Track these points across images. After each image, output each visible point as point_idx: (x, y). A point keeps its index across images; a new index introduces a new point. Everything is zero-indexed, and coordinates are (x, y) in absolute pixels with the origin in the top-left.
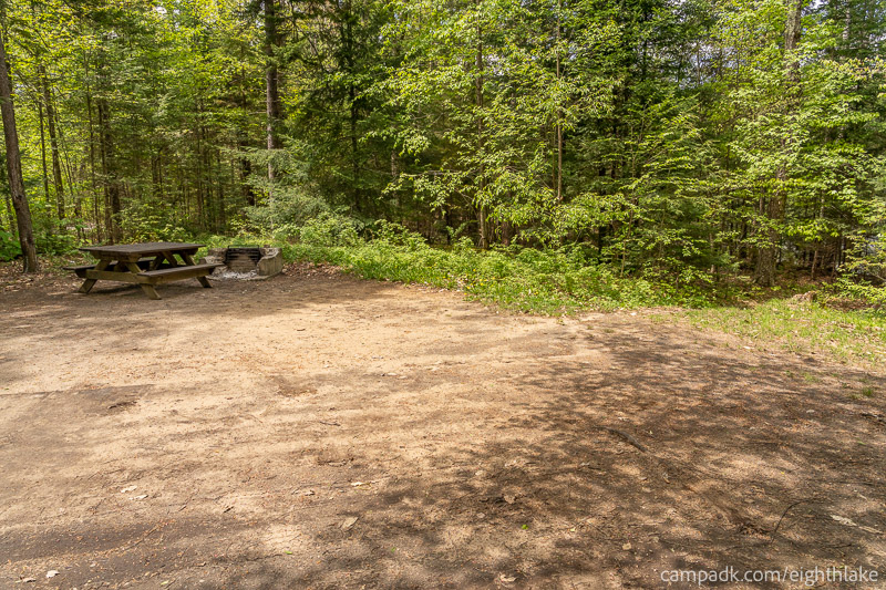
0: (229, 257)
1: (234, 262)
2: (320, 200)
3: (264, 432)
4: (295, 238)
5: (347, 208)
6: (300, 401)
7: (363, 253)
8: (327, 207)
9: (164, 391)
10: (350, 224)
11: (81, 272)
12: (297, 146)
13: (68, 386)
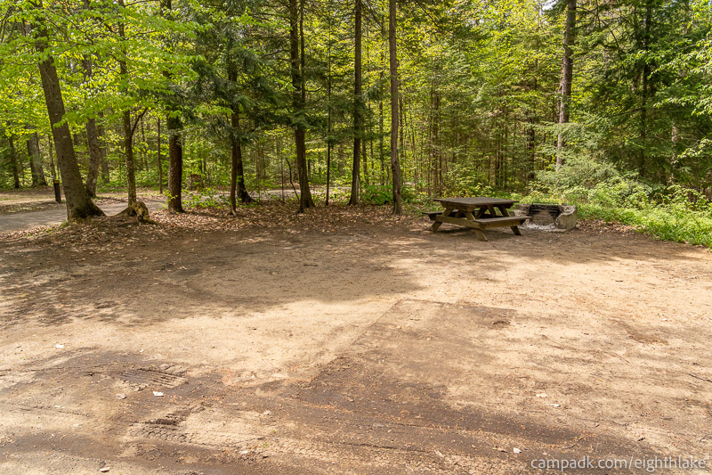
0: (533, 210)
1: (536, 216)
2: (609, 167)
3: (636, 372)
4: (584, 198)
5: (634, 174)
6: (655, 349)
7: (655, 216)
8: (616, 172)
9: (526, 318)
10: (642, 189)
11: (432, 216)
12: (591, 119)
13: (454, 301)
